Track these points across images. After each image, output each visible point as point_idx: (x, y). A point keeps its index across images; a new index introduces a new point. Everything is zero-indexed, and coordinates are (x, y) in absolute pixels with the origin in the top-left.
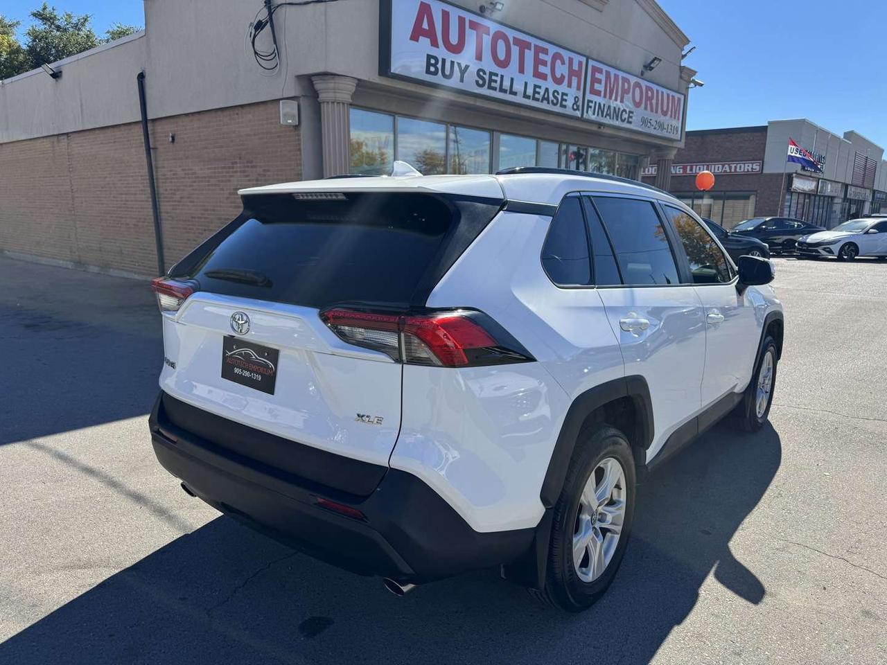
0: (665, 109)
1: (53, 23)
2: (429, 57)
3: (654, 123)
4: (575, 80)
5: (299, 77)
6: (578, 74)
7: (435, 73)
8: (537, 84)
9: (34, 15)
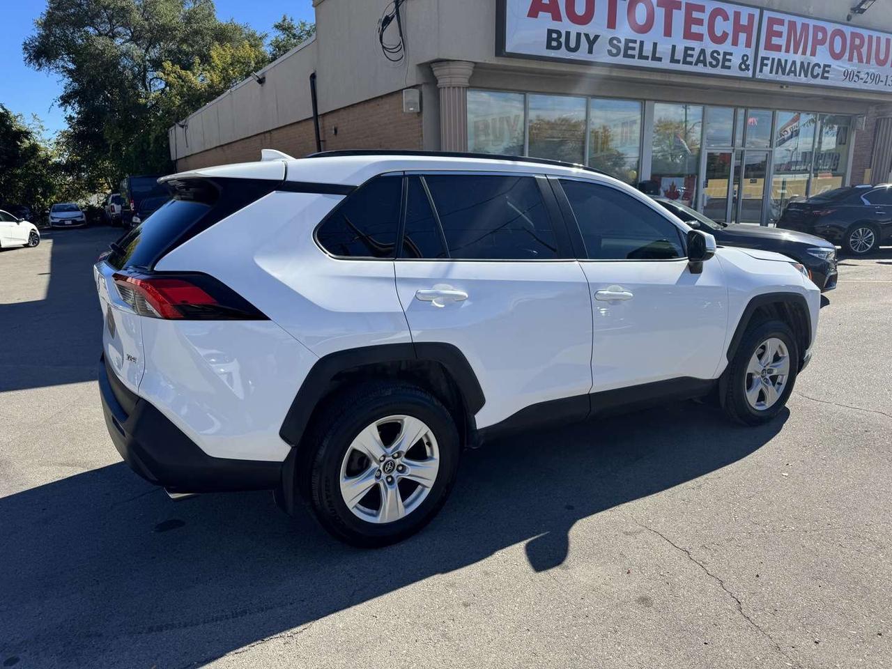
0: (882, 57)
1: (290, 32)
2: (550, 32)
3: (862, 75)
4: (742, 37)
5: (420, 65)
6: (748, 29)
7: (558, 47)
8: (688, 45)
9: (276, 27)
